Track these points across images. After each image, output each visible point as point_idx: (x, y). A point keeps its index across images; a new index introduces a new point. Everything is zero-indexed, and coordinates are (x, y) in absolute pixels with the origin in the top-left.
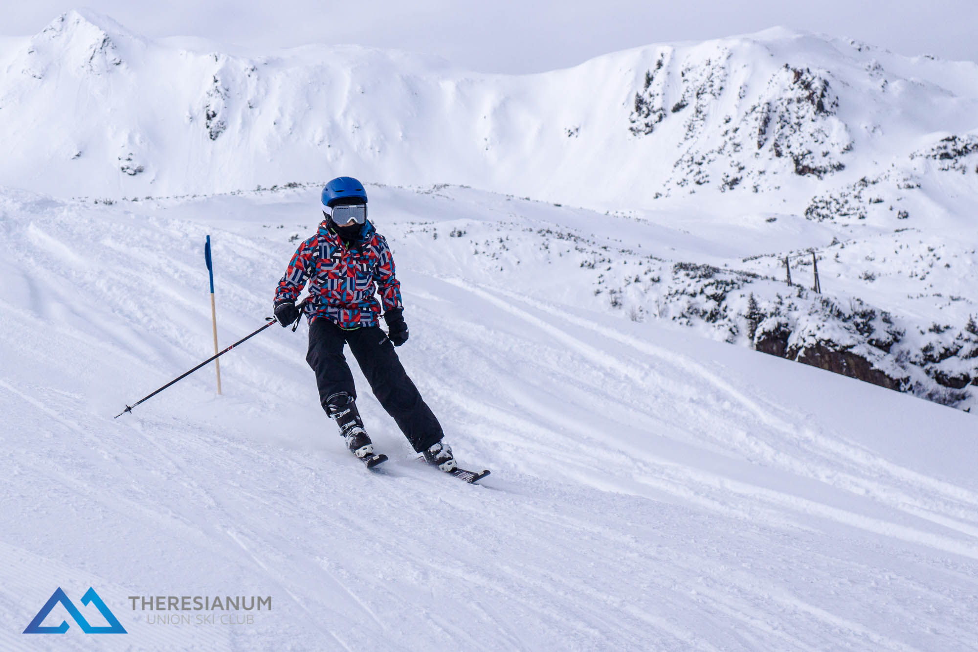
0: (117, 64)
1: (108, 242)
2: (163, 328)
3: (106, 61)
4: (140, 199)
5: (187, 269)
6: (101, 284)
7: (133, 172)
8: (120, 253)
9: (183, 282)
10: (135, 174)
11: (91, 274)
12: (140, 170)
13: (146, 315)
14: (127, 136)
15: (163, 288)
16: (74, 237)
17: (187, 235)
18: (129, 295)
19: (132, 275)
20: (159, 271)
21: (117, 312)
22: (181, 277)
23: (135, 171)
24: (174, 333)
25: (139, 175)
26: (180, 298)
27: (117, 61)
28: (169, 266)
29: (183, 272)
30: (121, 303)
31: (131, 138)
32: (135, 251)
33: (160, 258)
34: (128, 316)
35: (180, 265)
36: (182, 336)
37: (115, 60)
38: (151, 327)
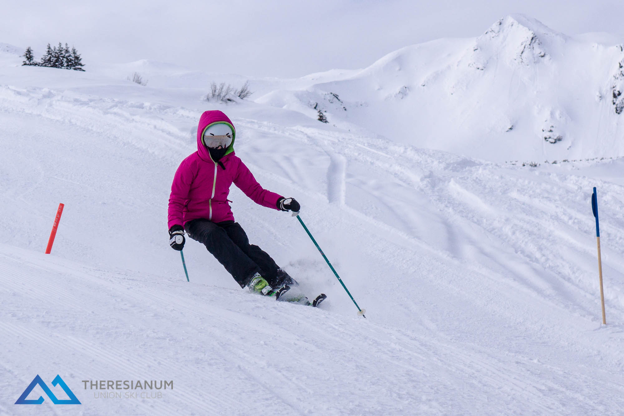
0: (542, 56)
1: (514, 194)
2: (558, 266)
3: (533, 54)
4: (558, 162)
5: (579, 216)
6: (507, 230)
7: (553, 141)
8: (524, 204)
9: (576, 227)
10: (555, 142)
11: (499, 221)
12: (559, 139)
13: (544, 255)
14: (549, 113)
15: (559, 233)
16: (487, 191)
17: (581, 188)
18: (530, 238)
19: (533, 222)
20: (556, 218)
21: (519, 253)
22: (574, 223)
23: (556, 140)
24: (567, 271)
25: (558, 143)
26: (573, 241)
27: (542, 54)
28: (564, 214)
29: (576, 219)
30: (523, 245)
31: (552, 114)
32: (537, 202)
33: (557, 207)
34: (528, 256)
35: (574, 213)
36: (574, 273)
37: (540, 53)
38: (548, 265)
